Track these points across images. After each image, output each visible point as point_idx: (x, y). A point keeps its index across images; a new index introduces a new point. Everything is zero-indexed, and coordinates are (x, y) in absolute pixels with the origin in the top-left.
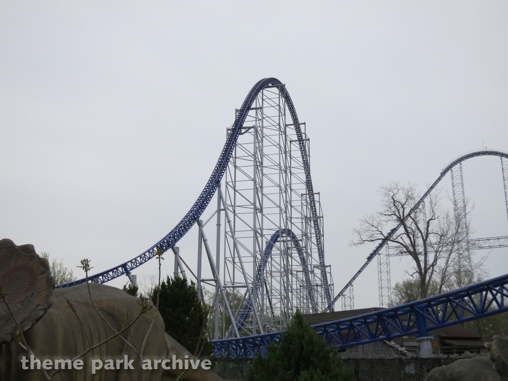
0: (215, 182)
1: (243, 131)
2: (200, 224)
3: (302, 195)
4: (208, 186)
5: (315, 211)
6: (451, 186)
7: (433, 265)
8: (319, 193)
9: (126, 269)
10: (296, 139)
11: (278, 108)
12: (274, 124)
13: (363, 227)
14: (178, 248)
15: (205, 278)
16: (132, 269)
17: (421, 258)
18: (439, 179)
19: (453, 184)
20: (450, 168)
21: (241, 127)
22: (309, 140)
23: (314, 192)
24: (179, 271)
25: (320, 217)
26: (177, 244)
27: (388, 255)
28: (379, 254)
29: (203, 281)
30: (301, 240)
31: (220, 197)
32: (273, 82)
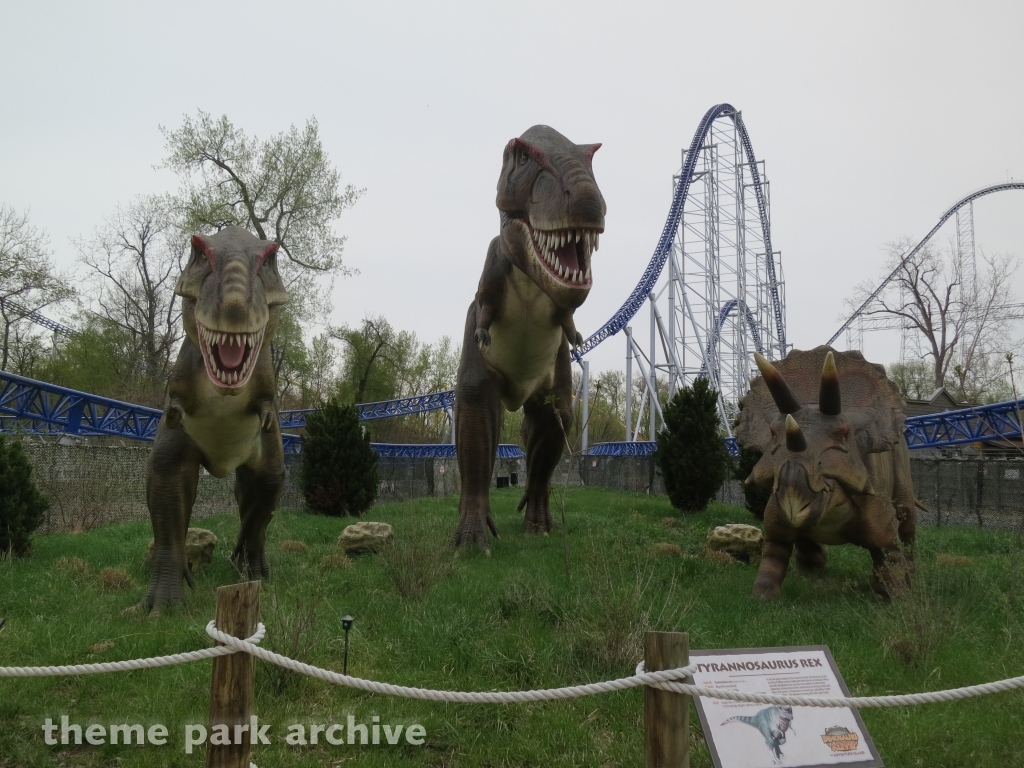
0: (666, 245)
1: (694, 178)
2: (652, 299)
3: (758, 255)
4: (659, 252)
5: (774, 276)
6: (956, 234)
7: (952, 345)
8: (780, 253)
9: (576, 355)
10: (752, 183)
11: (733, 144)
12: (729, 165)
13: (858, 296)
14: (630, 328)
15: (660, 363)
16: (582, 354)
17: (938, 336)
18: (938, 226)
19: (958, 232)
20: (955, 209)
21: (692, 174)
22: (768, 183)
23: (774, 251)
24: (633, 355)
25: (780, 283)
26: (630, 324)
27: (862, 330)
28: (849, 329)
29: (657, 367)
30: (756, 313)
31: (672, 264)
32: (725, 110)
